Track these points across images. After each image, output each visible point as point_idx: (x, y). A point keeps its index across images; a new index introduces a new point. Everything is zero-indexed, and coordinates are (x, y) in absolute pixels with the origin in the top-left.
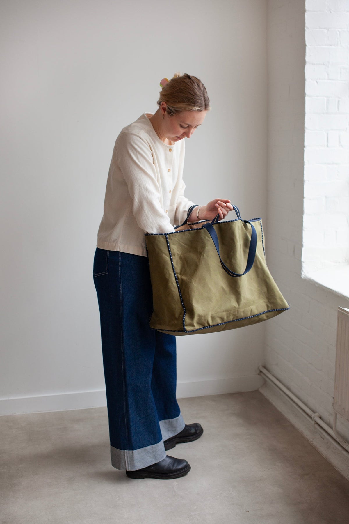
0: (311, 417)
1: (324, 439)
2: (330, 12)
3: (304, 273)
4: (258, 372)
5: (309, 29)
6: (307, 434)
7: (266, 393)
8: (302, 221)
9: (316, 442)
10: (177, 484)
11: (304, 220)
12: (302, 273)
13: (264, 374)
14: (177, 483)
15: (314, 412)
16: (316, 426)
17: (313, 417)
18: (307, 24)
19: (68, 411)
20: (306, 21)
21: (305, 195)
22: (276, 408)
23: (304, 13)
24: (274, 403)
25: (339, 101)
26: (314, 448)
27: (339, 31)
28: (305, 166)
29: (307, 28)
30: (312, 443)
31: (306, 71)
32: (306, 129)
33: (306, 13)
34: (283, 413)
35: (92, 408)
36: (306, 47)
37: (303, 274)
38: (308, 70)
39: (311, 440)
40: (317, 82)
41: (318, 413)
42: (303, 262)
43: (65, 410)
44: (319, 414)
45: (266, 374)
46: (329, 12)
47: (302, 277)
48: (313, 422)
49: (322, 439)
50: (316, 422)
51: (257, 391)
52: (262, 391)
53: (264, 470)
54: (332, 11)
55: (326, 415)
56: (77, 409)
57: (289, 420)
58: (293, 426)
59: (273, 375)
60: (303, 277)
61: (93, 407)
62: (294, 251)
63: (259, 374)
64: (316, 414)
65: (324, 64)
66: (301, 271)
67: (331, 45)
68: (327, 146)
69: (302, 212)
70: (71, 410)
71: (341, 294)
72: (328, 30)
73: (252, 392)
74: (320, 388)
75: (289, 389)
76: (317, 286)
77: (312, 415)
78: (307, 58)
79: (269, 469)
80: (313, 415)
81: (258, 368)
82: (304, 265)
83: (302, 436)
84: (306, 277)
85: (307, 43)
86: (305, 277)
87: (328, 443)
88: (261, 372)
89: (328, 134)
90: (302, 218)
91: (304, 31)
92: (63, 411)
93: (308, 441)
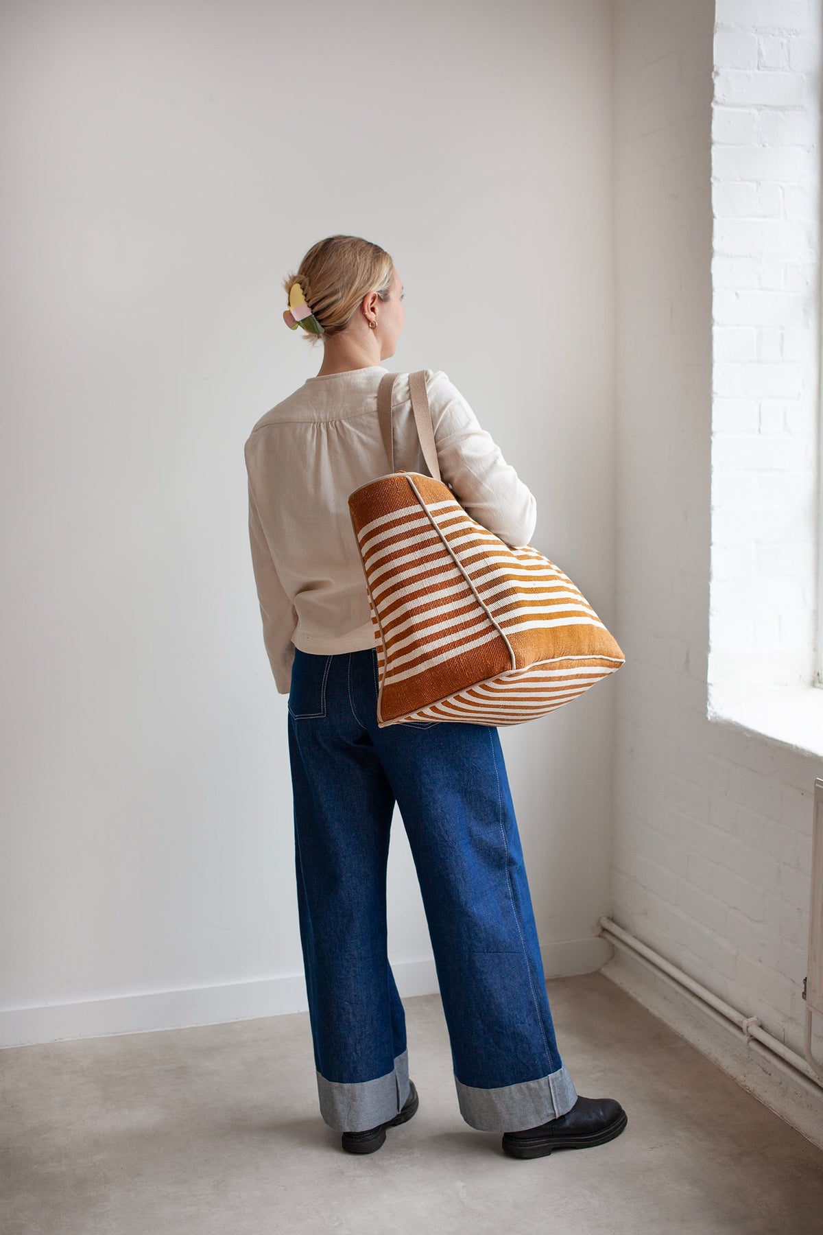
0: (740, 1029)
1: (770, 1075)
2: (764, 146)
3: (713, 708)
4: (599, 931)
5: (719, 180)
6: (729, 1065)
7: (618, 977)
8: (709, 595)
9: (753, 1081)
10: (464, 1186)
11: (712, 592)
12: (709, 708)
13: (614, 935)
14: (463, 1184)
15: (747, 1017)
16: (753, 1045)
17: (744, 1027)
18: (715, 171)
19: (180, 1030)
20: (713, 164)
21: (714, 539)
22: (648, 1010)
23: (710, 148)
24: (640, 1000)
25: (782, 336)
26: (750, 1095)
27: (781, 187)
28: (714, 476)
29: (716, 178)
30: (743, 1083)
31: (713, 271)
32: (714, 396)
33: (714, 148)
34: (666, 1020)
35: (235, 1021)
36: (714, 220)
37: (711, 712)
38: (719, 268)
39: (741, 1078)
40: (736, 294)
41: (755, 1016)
42: (711, 685)
43: (173, 1028)
44: (758, 1018)
45: (619, 935)
46: (761, 146)
47: (709, 718)
48: (745, 1038)
49: (768, 1076)
50: (751, 1036)
51: (598, 974)
52: (608, 972)
53: (652, 1148)
54: (766, 145)
55: (775, 1021)
56: (200, 1025)
57: (683, 1036)
58: (693, 1049)
59: (635, 937)
60: (711, 717)
61: (237, 1019)
62: (687, 661)
63: (599, 936)
64: (750, 1020)
65: (751, 257)
66: (706, 704)
67: (765, 216)
68: (759, 430)
69: (708, 576)
70: (188, 1026)
71: (808, 752)
72: (760, 184)
73: (587, 976)
74: (761, 961)
75: (679, 967)
76: (748, 736)
77: (742, 1023)
78: (717, 243)
79: (661, 1146)
80: (745, 1023)
81: (599, 923)
82: (712, 691)
83: (718, 1071)
84: (719, 717)
85: (715, 211)
86: (715, 718)
87: (781, 1083)
88: (604, 930)
89: (760, 406)
90: (708, 588)
91: (709, 185)
92: (168, 1031)
93: (733, 1079)
